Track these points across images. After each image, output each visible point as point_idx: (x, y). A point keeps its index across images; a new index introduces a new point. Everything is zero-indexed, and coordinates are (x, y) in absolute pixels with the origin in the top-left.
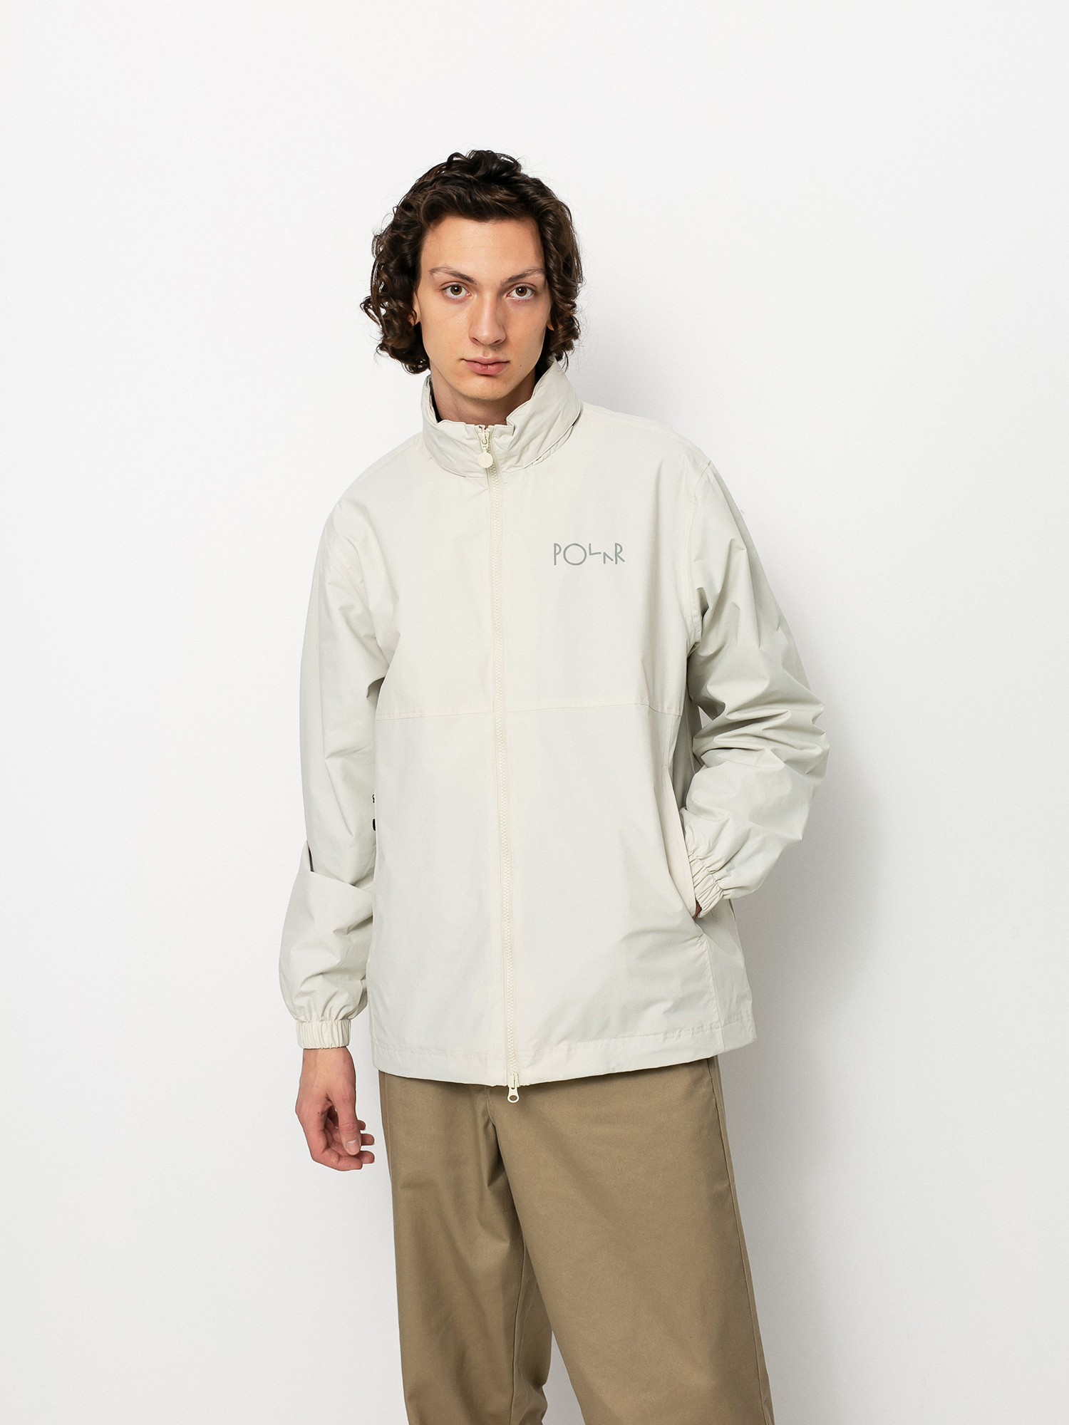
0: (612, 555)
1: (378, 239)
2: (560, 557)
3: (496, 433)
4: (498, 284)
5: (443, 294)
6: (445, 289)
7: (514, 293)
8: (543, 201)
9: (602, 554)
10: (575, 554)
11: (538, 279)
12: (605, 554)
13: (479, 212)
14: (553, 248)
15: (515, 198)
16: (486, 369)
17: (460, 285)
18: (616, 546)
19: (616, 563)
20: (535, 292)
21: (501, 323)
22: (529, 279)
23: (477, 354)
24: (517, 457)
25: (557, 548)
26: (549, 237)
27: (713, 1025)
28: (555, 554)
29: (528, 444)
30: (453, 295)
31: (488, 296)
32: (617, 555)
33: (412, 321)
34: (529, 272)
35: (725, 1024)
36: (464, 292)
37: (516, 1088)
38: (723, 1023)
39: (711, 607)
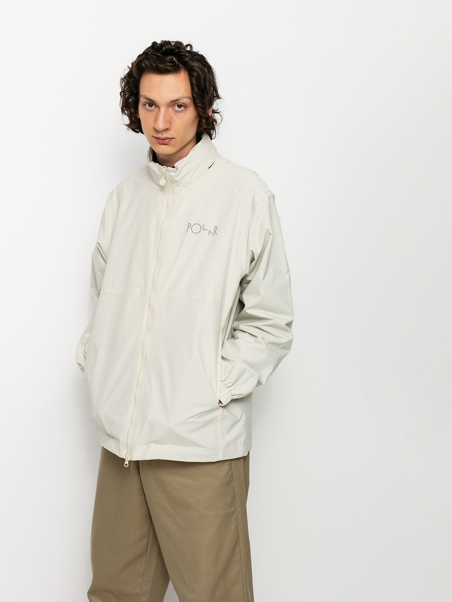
0: (213, 231)
1: (123, 79)
2: (190, 229)
3: (169, 171)
4: (168, 103)
5: (145, 107)
6: (145, 104)
7: (176, 107)
9: (208, 231)
10: (196, 229)
11: (187, 101)
12: (210, 231)
16: (163, 141)
17: (151, 103)
18: (215, 228)
19: (213, 235)
20: (187, 107)
21: (169, 121)
22: (183, 101)
23: (158, 135)
25: (189, 225)
27: (219, 448)
28: (188, 228)
29: (184, 176)
30: (149, 108)
31: (162, 109)
32: (215, 231)
34: (181, 98)
35: (225, 448)
36: (154, 107)
37: (128, 461)
38: (224, 447)
39: (256, 259)
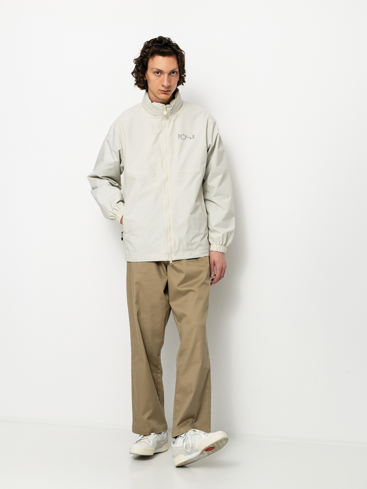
3: (168, 107)
5: (155, 74)
6: (155, 73)
7: (172, 74)
8: (178, 50)
10: (183, 137)
11: (177, 70)
12: (190, 138)
13: (163, 54)
14: (180, 61)
15: (172, 51)
16: (165, 92)
17: (159, 72)
19: (193, 139)
20: (177, 73)
21: (169, 81)
22: (176, 70)
23: (163, 89)
24: (171, 113)
25: (179, 136)
26: (179, 59)
30: (157, 74)
31: (166, 75)
32: (193, 137)
33: (145, 80)
34: (175, 68)
36: (159, 74)
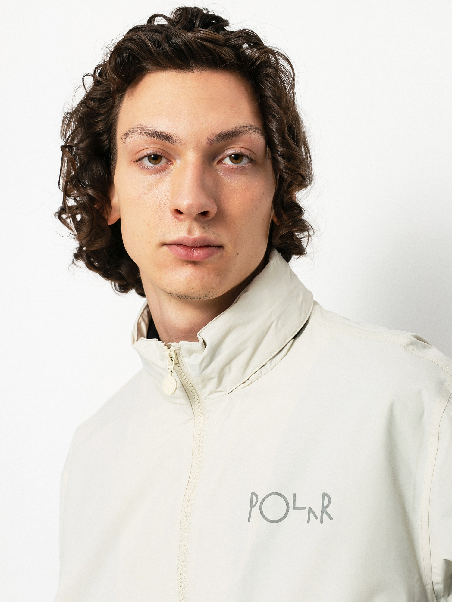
0: (318, 510)
2: (256, 509)
4: (205, 142)
5: (138, 165)
6: (142, 159)
7: (227, 161)
9: (307, 509)
12: (310, 508)
16: (193, 254)
18: (324, 498)
19: (322, 522)
20: (253, 161)
24: (215, 381)
25: (254, 498)
28: (252, 507)
29: (229, 363)
32: (324, 509)
36: (163, 161)
